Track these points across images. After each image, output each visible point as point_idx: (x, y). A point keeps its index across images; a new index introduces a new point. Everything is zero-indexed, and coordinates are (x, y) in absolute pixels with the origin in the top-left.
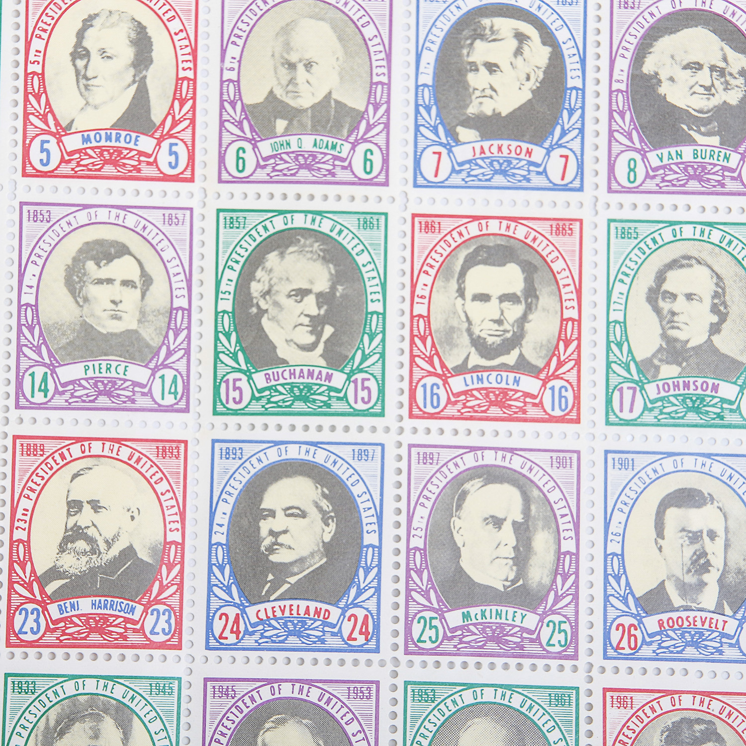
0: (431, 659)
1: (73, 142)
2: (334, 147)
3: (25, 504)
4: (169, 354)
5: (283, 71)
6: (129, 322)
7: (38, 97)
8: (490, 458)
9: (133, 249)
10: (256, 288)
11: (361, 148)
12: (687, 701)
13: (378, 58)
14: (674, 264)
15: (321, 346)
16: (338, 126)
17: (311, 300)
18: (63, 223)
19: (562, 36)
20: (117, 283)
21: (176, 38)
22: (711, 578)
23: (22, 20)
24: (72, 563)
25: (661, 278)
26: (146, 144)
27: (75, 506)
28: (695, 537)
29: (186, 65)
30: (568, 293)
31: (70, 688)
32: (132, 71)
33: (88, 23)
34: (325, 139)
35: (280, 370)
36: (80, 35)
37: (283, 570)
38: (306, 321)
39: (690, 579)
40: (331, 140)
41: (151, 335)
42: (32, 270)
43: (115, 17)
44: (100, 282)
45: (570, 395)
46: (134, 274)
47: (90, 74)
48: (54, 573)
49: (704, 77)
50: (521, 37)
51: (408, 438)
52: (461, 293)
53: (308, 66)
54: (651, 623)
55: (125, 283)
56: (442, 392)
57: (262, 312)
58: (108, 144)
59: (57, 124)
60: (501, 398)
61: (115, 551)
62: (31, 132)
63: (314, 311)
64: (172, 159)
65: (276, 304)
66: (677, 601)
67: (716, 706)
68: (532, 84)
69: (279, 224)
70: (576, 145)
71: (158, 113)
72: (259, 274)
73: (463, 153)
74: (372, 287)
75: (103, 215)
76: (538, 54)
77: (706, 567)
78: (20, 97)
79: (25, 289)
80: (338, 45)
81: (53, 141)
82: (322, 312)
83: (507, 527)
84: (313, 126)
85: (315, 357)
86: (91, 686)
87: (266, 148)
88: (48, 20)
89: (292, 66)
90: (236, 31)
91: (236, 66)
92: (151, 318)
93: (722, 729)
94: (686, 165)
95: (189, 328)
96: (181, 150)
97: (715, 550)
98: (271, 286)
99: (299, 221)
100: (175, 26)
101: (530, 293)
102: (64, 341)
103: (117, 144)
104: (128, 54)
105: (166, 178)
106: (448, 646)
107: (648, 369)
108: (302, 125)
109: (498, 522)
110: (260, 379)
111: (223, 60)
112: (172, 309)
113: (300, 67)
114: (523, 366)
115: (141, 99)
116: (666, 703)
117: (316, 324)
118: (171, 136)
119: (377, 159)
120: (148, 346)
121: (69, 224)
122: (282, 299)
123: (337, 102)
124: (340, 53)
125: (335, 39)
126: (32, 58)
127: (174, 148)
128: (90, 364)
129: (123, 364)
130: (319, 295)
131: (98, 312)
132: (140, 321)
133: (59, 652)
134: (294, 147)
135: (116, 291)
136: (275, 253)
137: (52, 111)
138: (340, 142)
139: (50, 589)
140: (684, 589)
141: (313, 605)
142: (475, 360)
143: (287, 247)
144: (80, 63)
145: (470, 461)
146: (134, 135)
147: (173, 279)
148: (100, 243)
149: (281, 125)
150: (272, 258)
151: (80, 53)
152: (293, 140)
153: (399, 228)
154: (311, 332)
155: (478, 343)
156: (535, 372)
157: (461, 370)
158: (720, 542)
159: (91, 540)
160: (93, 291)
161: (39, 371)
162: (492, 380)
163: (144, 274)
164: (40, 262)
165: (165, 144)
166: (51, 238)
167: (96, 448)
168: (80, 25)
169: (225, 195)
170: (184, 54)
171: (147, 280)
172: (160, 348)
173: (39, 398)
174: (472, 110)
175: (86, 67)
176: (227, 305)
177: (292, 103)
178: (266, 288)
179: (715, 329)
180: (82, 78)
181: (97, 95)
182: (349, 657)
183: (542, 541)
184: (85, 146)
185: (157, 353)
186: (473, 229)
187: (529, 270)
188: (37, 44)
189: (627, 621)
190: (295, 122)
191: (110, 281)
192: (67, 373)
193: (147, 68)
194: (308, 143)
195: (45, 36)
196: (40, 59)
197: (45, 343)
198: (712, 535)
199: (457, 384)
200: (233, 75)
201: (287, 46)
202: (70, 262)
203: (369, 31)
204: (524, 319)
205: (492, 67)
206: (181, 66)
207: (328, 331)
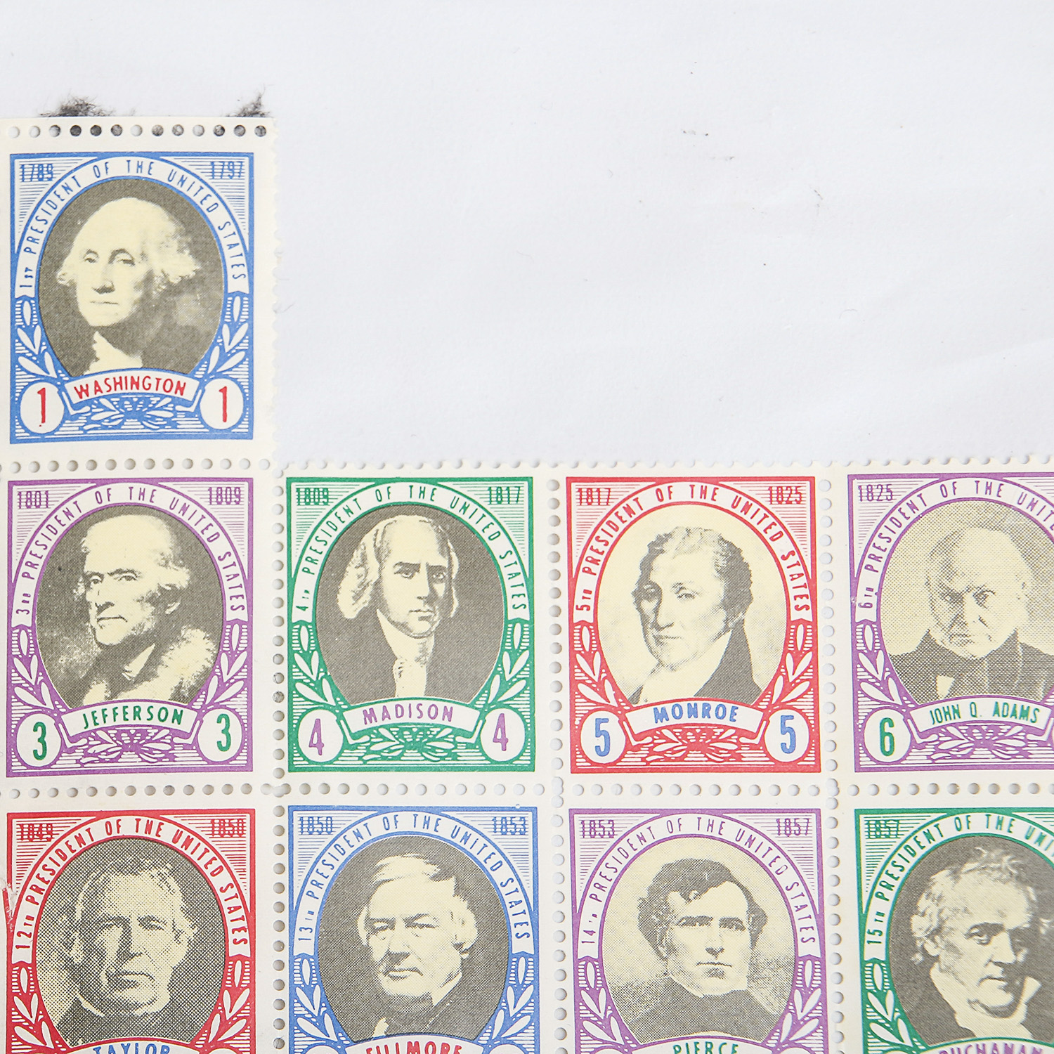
1: (642, 720)
2: (1024, 714)
4: (797, 1025)
5: (943, 606)
6: (735, 980)
7: (589, 658)
9: (735, 873)
10: (919, 925)
15: (1022, 1010)
16: (1031, 684)
17: (1002, 940)
18: (633, 837)
20: (715, 923)
21: (784, 564)
23: (562, 548)
26: (748, 718)
29: (801, 602)
32: (722, 614)
33: (656, 548)
34: (1011, 702)
35: (962, 1046)
36: (646, 566)
38: (998, 972)
40: (1019, 703)
41: (767, 998)
42: (592, 908)
43: (695, 537)
44: (690, 922)
46: (739, 909)
47: (662, 621)
53: (981, 596)
55: (727, 923)
57: (931, 960)
58: (693, 720)
59: (618, 694)
62: (582, 707)
63: (1008, 957)
64: (786, 738)
65: (951, 947)
69: (948, 829)
71: (762, 672)
72: (923, 903)
75: (689, 824)
78: (564, 658)
79: (583, 936)
80: (1023, 566)
81: (614, 719)
82: (1021, 958)
84: (992, 684)
85: (1015, 1025)
87: (923, 719)
88: (600, 546)
89: (957, 598)
90: (872, 550)
91: (874, 600)
92: (766, 972)
95: (823, 987)
96: (799, 725)
98: (942, 921)
99: (978, 824)
100: (782, 546)
102: (643, 1011)
103: (706, 720)
104: (715, 589)
105: (779, 767)
108: (976, 683)
111: (854, 593)
112: (797, 958)
113: (969, 599)
115: (737, 654)
117: (1012, 976)
118: (784, 706)
120: (764, 1013)
121: (642, 838)
122: (959, 940)
123: (1025, 647)
124: (1028, 576)
125: (1019, 555)
126: (579, 601)
127: (788, 723)
128: (682, 1043)
129: (730, 1043)
130: (1015, 934)
131: (690, 966)
132: (750, 978)
134: (966, 716)
135: (713, 935)
136: (946, 872)
137: (610, 677)
138: (1033, 706)
143: (963, 863)
144: (648, 606)
146: (729, 706)
147: (797, 915)
148: (687, 865)
149: (944, 684)
150: (941, 880)
151: (646, 591)
152: (964, 705)
154: (1006, 989)
160: (681, 935)
163: (753, 908)
164: (603, 896)
165: (775, 719)
166: (616, 860)
168: (645, 551)
169: (866, 789)
170: (797, 587)
171: (758, 918)
172: (783, 1017)
175: (656, 611)
176: (877, 951)
177: (959, 651)
178: (935, 924)
180: (652, 628)
181: (673, 652)
184: (660, 724)
185: (779, 1026)
188: (586, 582)
190: (964, 679)
191: (704, 920)
193: (744, 609)
194: (986, 709)
195: (596, 569)
196: (591, 603)
197: (615, 1014)
200: (870, 615)
201: (948, 570)
202: (645, 894)
206: (793, 603)
207: (1031, 986)
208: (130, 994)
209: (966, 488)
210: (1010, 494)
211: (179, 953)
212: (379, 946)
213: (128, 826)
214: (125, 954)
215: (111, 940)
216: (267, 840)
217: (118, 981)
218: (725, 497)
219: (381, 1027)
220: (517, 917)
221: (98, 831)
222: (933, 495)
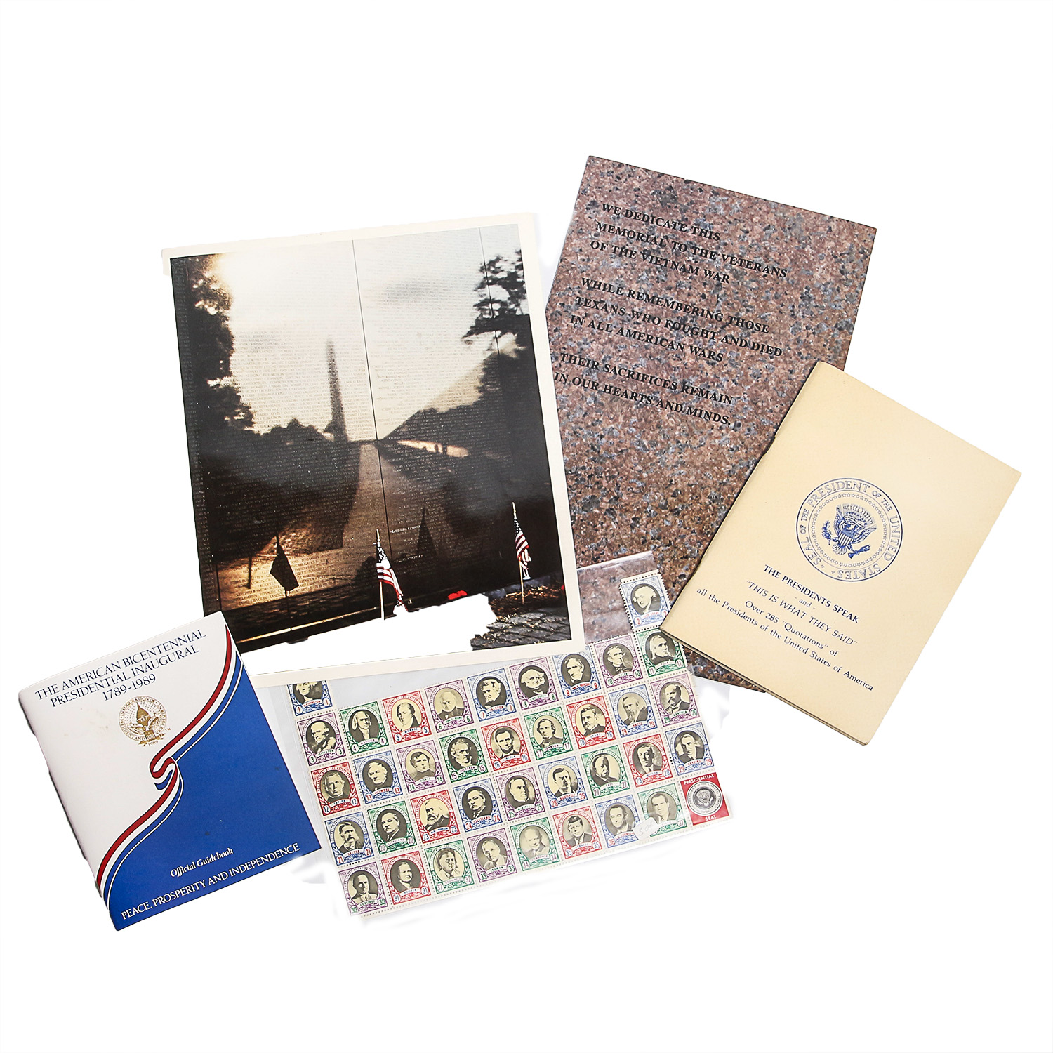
0: (514, 820)
1: (403, 733)
3: (417, 813)
5: (444, 705)
6: (427, 768)
8: (514, 775)
10: (452, 753)
11: (466, 716)
12: (571, 813)
13: (463, 696)
14: (541, 722)
15: (470, 761)
16: (459, 713)
17: (465, 752)
19: (501, 680)
22: (569, 786)
23: (384, 711)
24: (431, 822)
25: (539, 725)
26: (419, 729)
27: (428, 810)
28: (563, 778)
30: (520, 735)
31: (439, 848)
32: (411, 715)
33: (398, 707)
36: (398, 710)
37: (477, 811)
38: (465, 757)
39: (565, 787)
43: (404, 704)
44: (418, 761)
45: (527, 756)
46: (425, 758)
47: (402, 718)
48: (428, 826)
49: (535, 680)
50: (493, 683)
51: (495, 776)
52: (497, 741)
53: (449, 702)
54: (559, 799)
55: (424, 760)
56: (499, 763)
57: (455, 758)
60: (512, 761)
61: (439, 817)
63: (466, 754)
64: (425, 731)
66: (563, 793)
67: (577, 812)
68: (499, 692)
69: (453, 738)
70: (512, 702)
72: (452, 750)
73: (488, 711)
74: (477, 746)
75: (414, 747)
76: (498, 685)
77: (567, 784)
78: (389, 727)
80: (454, 696)
82: (468, 754)
83: (522, 788)
84: (454, 715)
85: (470, 764)
86: (443, 847)
87: (445, 722)
89: (445, 703)
93: (580, 817)
94: (537, 700)
96: (427, 728)
97: (567, 780)
98: (455, 752)
99: (457, 736)
100: (417, 702)
101: (512, 736)
104: (409, 711)
105: (425, 735)
106: (517, 817)
107: (542, 746)
109: (520, 788)
110: (459, 772)
113: (447, 703)
114: (515, 753)
115: (415, 720)
116: (567, 814)
117: (468, 758)
119: (470, 718)
120: (433, 772)
122: (458, 754)
123: (457, 708)
124: (455, 698)
130: (467, 751)
131: (420, 768)
132: (429, 767)
133: (434, 842)
135: (422, 762)
136: (454, 744)
139: (428, 829)
140: (563, 790)
141: (485, 816)
142: (504, 755)
143: (456, 742)
144: (400, 716)
145: (510, 776)
148: (415, 753)
149: (447, 717)
150: (454, 746)
151: (399, 714)
153: (479, 731)
155: (503, 751)
156: (518, 753)
157: (502, 757)
158: (568, 777)
159: (433, 817)
160: (417, 764)
161: (411, 784)
162: (509, 758)
163: (427, 757)
166: (405, 755)
167: (429, 797)
169: (439, 735)
170: (421, 708)
173: (413, 790)
174: (487, 702)
176: (447, 758)
177: (448, 711)
179: (554, 733)
181: (405, 722)
182: (497, 825)
183: (530, 789)
186: (495, 727)
187: (510, 732)
188: (389, 715)
189: (554, 800)
190: (450, 715)
191: (420, 761)
192: (417, 783)
193: (414, 713)
198: (566, 777)
199: (502, 761)
201: (443, 699)
202: (410, 759)
203: (460, 691)
204: (512, 743)
205: (489, 691)
207: (471, 757)
208: (337, 794)
209: (442, 687)
210: (449, 686)
211: (343, 786)
212: (372, 777)
213: (330, 769)
214: (334, 788)
215: (332, 786)
216: (351, 766)
217: (334, 792)
218: (407, 697)
219: (376, 788)
220: (392, 768)
221: (325, 771)
222: (438, 689)
